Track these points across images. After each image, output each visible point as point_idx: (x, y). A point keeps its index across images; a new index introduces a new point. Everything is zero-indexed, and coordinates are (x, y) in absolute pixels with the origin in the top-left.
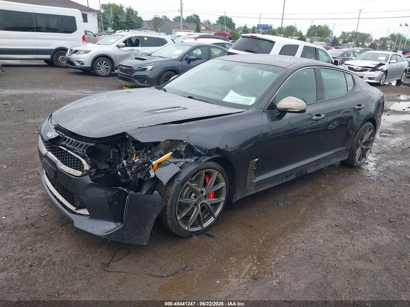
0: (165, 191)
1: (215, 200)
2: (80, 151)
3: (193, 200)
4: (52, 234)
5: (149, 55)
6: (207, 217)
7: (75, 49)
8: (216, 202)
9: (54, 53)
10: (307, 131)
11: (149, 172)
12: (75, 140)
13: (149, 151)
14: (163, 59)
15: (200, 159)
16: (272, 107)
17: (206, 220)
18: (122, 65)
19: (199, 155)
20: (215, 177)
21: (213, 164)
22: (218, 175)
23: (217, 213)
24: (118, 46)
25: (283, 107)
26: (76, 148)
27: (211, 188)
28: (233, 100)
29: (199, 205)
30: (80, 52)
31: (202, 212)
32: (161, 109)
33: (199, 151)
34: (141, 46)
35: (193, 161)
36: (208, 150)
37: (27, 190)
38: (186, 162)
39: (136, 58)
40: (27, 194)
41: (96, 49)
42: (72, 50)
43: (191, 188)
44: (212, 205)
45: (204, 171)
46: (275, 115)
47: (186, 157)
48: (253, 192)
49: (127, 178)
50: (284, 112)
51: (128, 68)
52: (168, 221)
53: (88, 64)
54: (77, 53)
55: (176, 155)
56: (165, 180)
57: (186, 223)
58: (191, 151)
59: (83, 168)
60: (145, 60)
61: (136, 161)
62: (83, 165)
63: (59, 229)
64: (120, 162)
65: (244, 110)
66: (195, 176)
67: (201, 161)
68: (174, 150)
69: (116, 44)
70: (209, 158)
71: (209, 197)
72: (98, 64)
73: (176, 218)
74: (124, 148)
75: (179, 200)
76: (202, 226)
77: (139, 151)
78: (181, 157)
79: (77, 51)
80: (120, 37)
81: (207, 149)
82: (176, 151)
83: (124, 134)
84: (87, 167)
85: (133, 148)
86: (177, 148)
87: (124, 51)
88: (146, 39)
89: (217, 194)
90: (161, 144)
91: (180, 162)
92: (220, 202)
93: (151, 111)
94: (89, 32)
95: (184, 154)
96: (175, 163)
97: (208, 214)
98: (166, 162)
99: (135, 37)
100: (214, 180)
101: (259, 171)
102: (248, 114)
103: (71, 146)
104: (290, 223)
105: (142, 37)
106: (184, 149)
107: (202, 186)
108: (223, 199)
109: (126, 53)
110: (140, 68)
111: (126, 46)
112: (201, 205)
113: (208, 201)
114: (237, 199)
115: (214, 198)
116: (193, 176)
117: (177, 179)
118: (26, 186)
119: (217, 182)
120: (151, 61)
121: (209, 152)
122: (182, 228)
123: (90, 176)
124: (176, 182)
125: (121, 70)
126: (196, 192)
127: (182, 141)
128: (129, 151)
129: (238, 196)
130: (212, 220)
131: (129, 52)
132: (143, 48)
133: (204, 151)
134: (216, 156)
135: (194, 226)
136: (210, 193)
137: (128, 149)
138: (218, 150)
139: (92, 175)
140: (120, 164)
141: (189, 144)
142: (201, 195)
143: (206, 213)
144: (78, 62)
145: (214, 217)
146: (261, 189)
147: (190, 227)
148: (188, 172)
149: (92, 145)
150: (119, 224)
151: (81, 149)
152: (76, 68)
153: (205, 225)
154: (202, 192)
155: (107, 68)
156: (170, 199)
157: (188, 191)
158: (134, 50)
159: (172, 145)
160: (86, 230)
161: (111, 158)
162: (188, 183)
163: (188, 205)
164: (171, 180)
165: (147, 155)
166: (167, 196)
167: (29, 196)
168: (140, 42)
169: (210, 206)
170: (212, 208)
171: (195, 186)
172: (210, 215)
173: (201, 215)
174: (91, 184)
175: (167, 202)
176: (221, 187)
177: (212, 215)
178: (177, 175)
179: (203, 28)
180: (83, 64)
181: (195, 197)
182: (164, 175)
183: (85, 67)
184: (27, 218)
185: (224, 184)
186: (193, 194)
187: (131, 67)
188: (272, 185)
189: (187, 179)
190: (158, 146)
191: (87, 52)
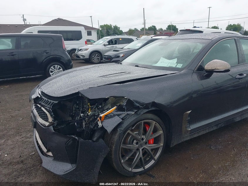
0: (111, 138)
1: (154, 146)
2: (48, 107)
3: (135, 146)
4: (32, 170)
5: (122, 48)
6: (149, 160)
7: (80, 48)
8: (155, 147)
9: (70, 52)
10: (230, 89)
11: (97, 123)
12: (47, 99)
13: (100, 106)
14: (130, 50)
15: (140, 111)
16: (201, 69)
17: (147, 162)
18: (105, 56)
19: (138, 108)
20: (153, 127)
21: (150, 116)
22: (156, 125)
23: (156, 157)
24: (105, 45)
25: (210, 68)
26: (46, 105)
27: (150, 135)
28: (168, 65)
29: (141, 150)
30: (83, 50)
31: (143, 156)
32: (111, 74)
33: (138, 105)
34: (118, 44)
35: (134, 113)
36: (146, 104)
37: (28, 135)
38: (128, 114)
39: (114, 51)
40: (27, 138)
41: (91, 48)
42: (78, 49)
43: (133, 136)
44: (152, 150)
45: (143, 122)
46: (204, 75)
47: (128, 110)
48: (188, 138)
49: (81, 128)
50: (210, 72)
51: (109, 57)
52: (114, 164)
53: (87, 57)
54: (81, 51)
55: (120, 109)
56: (109, 129)
57: (130, 165)
58: (131, 105)
59: (48, 120)
60: (119, 51)
61: (89, 114)
62: (48, 118)
63: (39, 165)
64: (78, 115)
65: (177, 72)
66: (135, 126)
67: (140, 114)
68: (118, 104)
69: (103, 44)
70: (147, 110)
71: (150, 143)
72: (93, 56)
73: (120, 161)
74: (81, 104)
75: (122, 146)
76: (144, 168)
77: (92, 106)
78: (123, 110)
79: (81, 49)
80: (106, 39)
81: (144, 103)
82: (120, 105)
83: (78, 93)
84: (50, 119)
85: (89, 104)
86: (121, 103)
87: (108, 48)
88: (121, 39)
89: (156, 140)
90: (109, 100)
91: (123, 114)
92: (159, 147)
93: (104, 76)
94: (91, 40)
95: (125, 108)
96: (118, 115)
97: (150, 157)
98: (111, 114)
99: (114, 39)
100: (152, 129)
101: (192, 120)
102: (181, 75)
103: (43, 104)
104: (222, 166)
105: (119, 39)
106: (125, 104)
107: (142, 134)
108: (162, 144)
109: (109, 49)
110: (116, 56)
111: (109, 44)
112: (142, 150)
113: (148, 147)
114: (175, 144)
115: (154, 143)
116: (133, 126)
117: (120, 129)
118: (28, 132)
119: (155, 131)
120: (122, 51)
121: (146, 106)
122: (126, 170)
123: (53, 127)
124: (119, 131)
125: (105, 58)
126: (137, 139)
127: (123, 97)
128: (85, 106)
129: (174, 143)
130: (153, 162)
131: (111, 48)
132: (119, 45)
133: (142, 104)
134: (153, 109)
135: (137, 167)
136: (150, 140)
137: (85, 105)
138: (154, 104)
139: (55, 125)
140: (78, 116)
141: (129, 100)
142: (142, 142)
143: (148, 157)
144: (82, 56)
145: (154, 160)
146: (196, 136)
147: (134, 169)
148: (129, 123)
149: (56, 102)
150: (74, 165)
151: (49, 106)
152: (81, 60)
153: (147, 167)
154: (143, 139)
155: (98, 58)
156: (114, 145)
157: (131, 138)
158: (114, 47)
159: (116, 100)
160: (49, 170)
161: (74, 112)
162: (129, 131)
163: (130, 150)
164: (115, 130)
165: (98, 109)
166: (112, 142)
167: (28, 140)
168: (117, 41)
169: (150, 151)
170: (152, 153)
171: (136, 134)
172: (151, 158)
173: (142, 158)
174: (53, 133)
175: (111, 147)
176: (159, 135)
177: (152, 158)
178: (119, 125)
179: (158, 33)
180: (84, 57)
181: (137, 143)
182: (109, 125)
183: (86, 59)
184: (20, 156)
185: (161, 132)
186: (135, 141)
187: (111, 56)
188: (204, 132)
189: (128, 128)
190: (107, 102)
191: (86, 50)
